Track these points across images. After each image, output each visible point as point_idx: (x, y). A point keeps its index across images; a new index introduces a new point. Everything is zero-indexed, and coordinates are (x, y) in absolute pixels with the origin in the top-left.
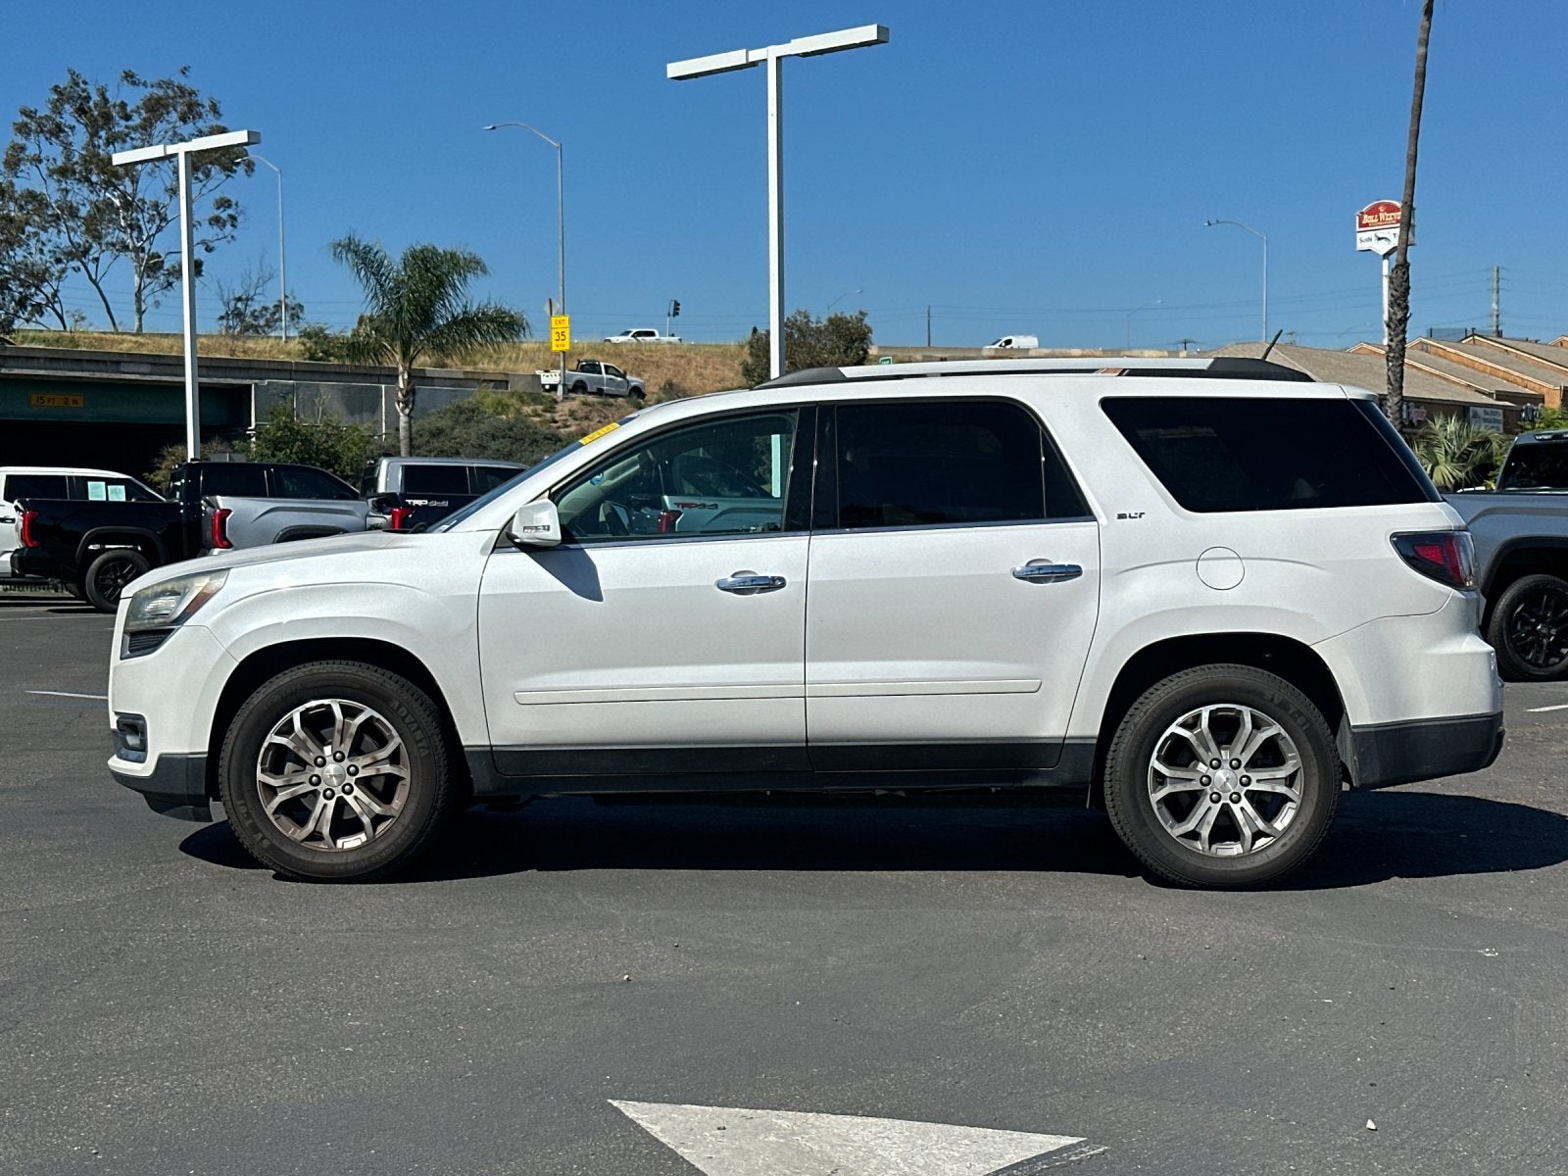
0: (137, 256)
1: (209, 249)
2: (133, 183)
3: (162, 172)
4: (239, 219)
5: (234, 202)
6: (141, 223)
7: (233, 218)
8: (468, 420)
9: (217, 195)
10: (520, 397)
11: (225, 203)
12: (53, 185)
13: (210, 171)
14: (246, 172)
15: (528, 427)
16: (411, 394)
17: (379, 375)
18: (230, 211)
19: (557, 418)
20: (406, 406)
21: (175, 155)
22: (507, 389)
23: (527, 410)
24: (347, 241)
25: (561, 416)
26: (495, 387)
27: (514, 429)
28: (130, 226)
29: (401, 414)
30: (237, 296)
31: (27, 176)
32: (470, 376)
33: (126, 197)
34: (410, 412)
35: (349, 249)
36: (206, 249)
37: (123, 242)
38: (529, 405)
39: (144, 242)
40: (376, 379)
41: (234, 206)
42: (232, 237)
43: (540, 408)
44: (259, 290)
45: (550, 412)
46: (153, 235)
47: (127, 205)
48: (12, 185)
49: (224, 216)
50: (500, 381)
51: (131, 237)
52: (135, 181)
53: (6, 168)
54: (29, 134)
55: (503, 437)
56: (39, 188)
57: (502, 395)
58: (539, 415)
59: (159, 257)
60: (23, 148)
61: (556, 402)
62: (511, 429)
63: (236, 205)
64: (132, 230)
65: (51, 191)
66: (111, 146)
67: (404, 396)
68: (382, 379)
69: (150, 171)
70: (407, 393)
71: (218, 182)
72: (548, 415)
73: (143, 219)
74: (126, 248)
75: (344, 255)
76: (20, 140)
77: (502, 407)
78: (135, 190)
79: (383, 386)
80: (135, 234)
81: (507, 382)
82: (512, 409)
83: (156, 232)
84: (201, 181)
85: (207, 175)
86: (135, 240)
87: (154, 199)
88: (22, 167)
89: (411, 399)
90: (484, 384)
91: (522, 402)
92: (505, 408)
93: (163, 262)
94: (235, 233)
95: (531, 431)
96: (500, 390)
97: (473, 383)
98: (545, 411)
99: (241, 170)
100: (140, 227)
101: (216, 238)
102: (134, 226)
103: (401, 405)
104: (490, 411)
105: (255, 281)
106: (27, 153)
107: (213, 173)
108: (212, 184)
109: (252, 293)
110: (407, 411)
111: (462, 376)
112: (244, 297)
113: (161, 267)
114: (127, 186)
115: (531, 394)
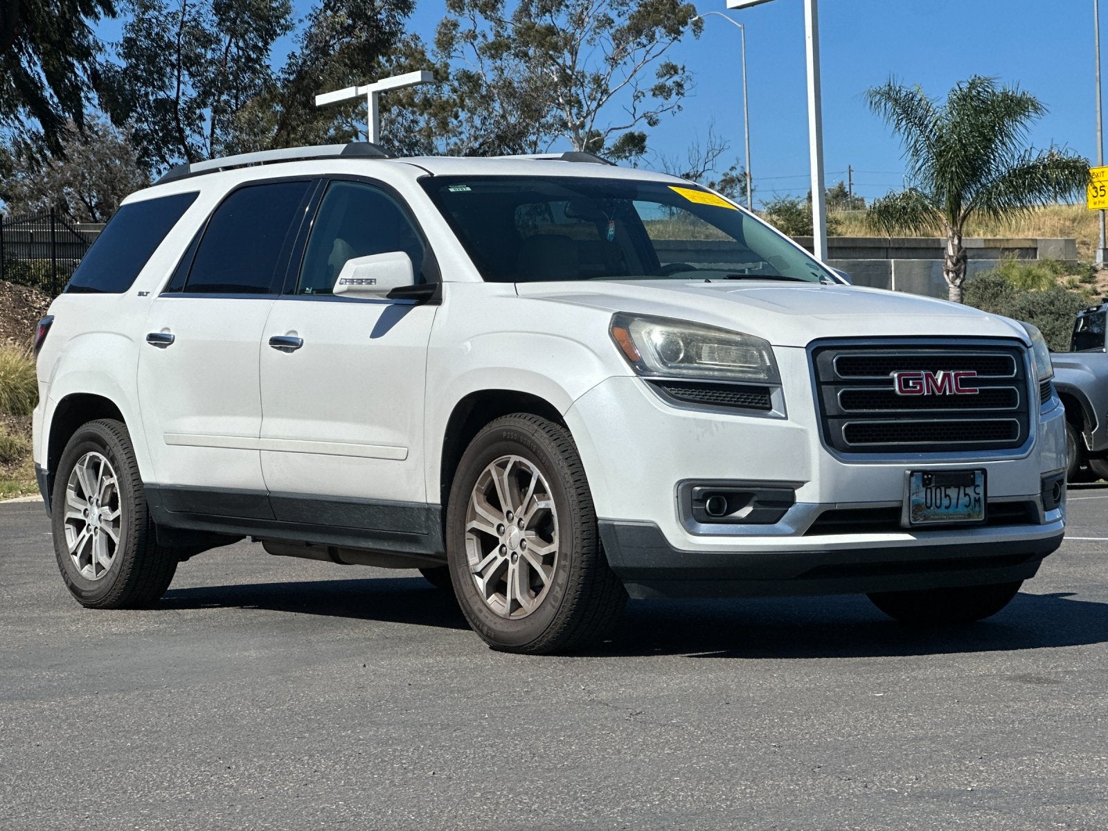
0: (577, 134)
1: (653, 123)
2: (572, 54)
3: (602, 39)
4: (685, 86)
5: (680, 66)
6: (581, 97)
7: (679, 85)
8: (995, 296)
9: (662, 60)
10: (1052, 266)
11: (671, 69)
12: (488, 62)
13: (654, 34)
14: (694, 31)
15: (1073, 300)
16: (962, 261)
17: (887, 248)
18: (676, 78)
19: (1099, 290)
20: (957, 276)
21: (364, 97)
22: (1036, 257)
23: (1063, 281)
24: (887, 88)
25: (1103, 286)
26: (1021, 256)
27: (1056, 303)
28: (569, 102)
29: (951, 285)
30: (684, 172)
31: (461, 55)
32: (992, 245)
33: (565, 70)
34: (961, 283)
35: (890, 97)
36: (649, 123)
37: (561, 119)
38: (1062, 275)
39: (585, 118)
40: (882, 253)
41: (680, 72)
42: (679, 107)
43: (1077, 278)
44: (709, 166)
45: (1090, 282)
46: (595, 111)
47: (566, 80)
48: (447, 66)
49: (670, 83)
50: (1028, 249)
51: (571, 113)
52: (574, 52)
53: (438, 47)
54: (462, 9)
55: (1043, 313)
56: (474, 69)
57: (1032, 265)
58: (1077, 287)
59: (599, 135)
60: (455, 25)
61: (1096, 271)
62: (1052, 303)
63: (683, 69)
64: (571, 107)
65: (487, 72)
66: (547, 14)
67: (955, 265)
68: (890, 252)
69: (589, 38)
70: (958, 261)
71: (664, 46)
72: (1088, 286)
73: (582, 93)
74: (564, 125)
75: (883, 104)
76: (453, 16)
77: (1033, 279)
78: (574, 62)
79: (893, 260)
80: (575, 111)
81: (1036, 249)
82: (1044, 281)
83: (597, 108)
84: (645, 46)
85: (651, 38)
86: (575, 118)
87: (594, 71)
88: (456, 46)
89: (963, 267)
90: (1007, 253)
91: (1055, 272)
92: (1036, 279)
93: (603, 140)
94: (682, 102)
95: (1077, 304)
96: (1026, 260)
97: (995, 253)
98: (1083, 281)
99: (687, 30)
100: (579, 102)
101: (661, 109)
102: (573, 102)
103: (951, 275)
104: (1017, 285)
105: (704, 154)
106: (460, 29)
107: (657, 36)
108: (657, 48)
109: (701, 170)
110: (958, 282)
111: (982, 245)
112: (692, 174)
113: (601, 146)
114: (567, 58)
115: (1064, 263)
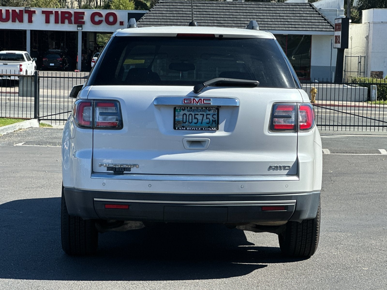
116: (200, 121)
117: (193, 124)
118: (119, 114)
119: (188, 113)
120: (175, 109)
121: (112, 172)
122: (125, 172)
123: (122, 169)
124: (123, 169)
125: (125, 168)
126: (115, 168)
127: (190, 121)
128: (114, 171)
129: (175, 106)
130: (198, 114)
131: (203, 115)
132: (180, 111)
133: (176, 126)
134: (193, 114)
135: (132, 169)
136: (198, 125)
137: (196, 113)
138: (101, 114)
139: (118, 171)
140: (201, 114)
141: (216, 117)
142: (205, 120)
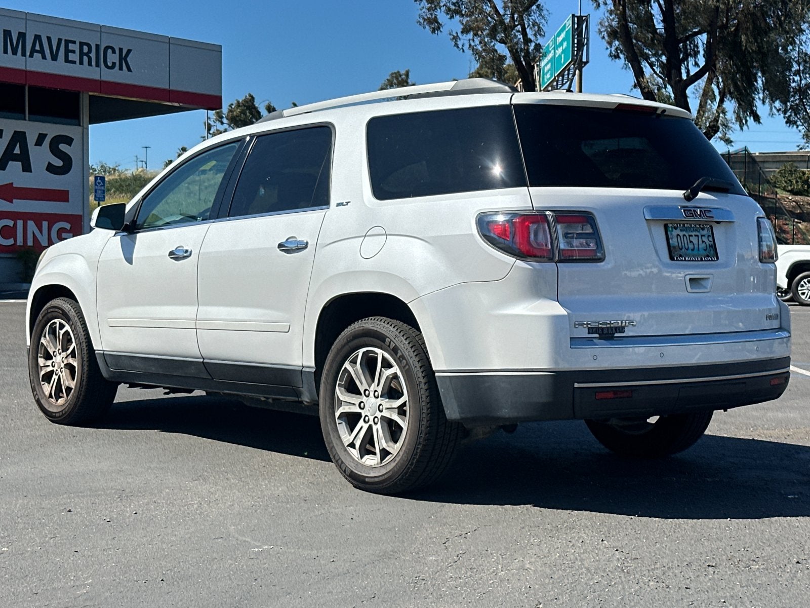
116: (696, 246)
117: (690, 251)
118: (596, 235)
119: (681, 234)
120: (666, 226)
121: (597, 335)
122: (616, 335)
123: (612, 330)
124: (614, 330)
125: (616, 327)
126: (602, 329)
127: (687, 247)
128: (599, 334)
129: (666, 222)
130: (692, 236)
131: (698, 236)
132: (672, 231)
133: (673, 255)
134: (687, 235)
135: (626, 329)
136: (695, 252)
137: (690, 234)
138: (566, 235)
139: (606, 334)
140: (695, 236)
141: (711, 239)
142: (702, 246)
